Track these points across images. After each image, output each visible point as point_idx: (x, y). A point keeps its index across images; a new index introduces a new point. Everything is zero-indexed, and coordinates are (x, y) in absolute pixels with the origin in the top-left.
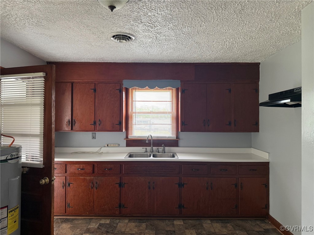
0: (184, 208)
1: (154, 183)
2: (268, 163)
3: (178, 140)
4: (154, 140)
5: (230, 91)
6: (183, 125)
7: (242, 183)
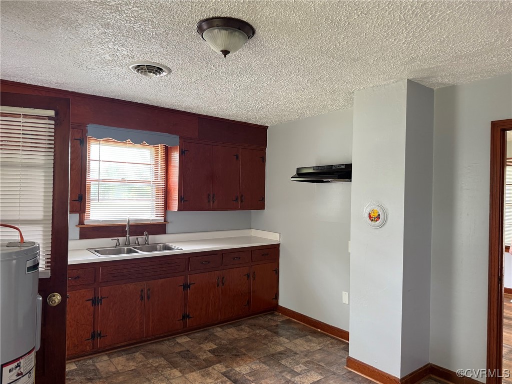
0: (189, 318)
1: (149, 289)
2: (279, 245)
3: (165, 224)
4: (131, 226)
5: (237, 158)
6: (181, 202)
7: (254, 272)
